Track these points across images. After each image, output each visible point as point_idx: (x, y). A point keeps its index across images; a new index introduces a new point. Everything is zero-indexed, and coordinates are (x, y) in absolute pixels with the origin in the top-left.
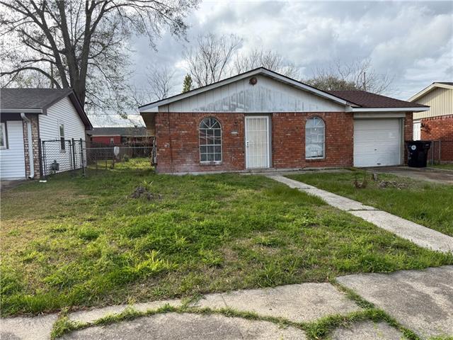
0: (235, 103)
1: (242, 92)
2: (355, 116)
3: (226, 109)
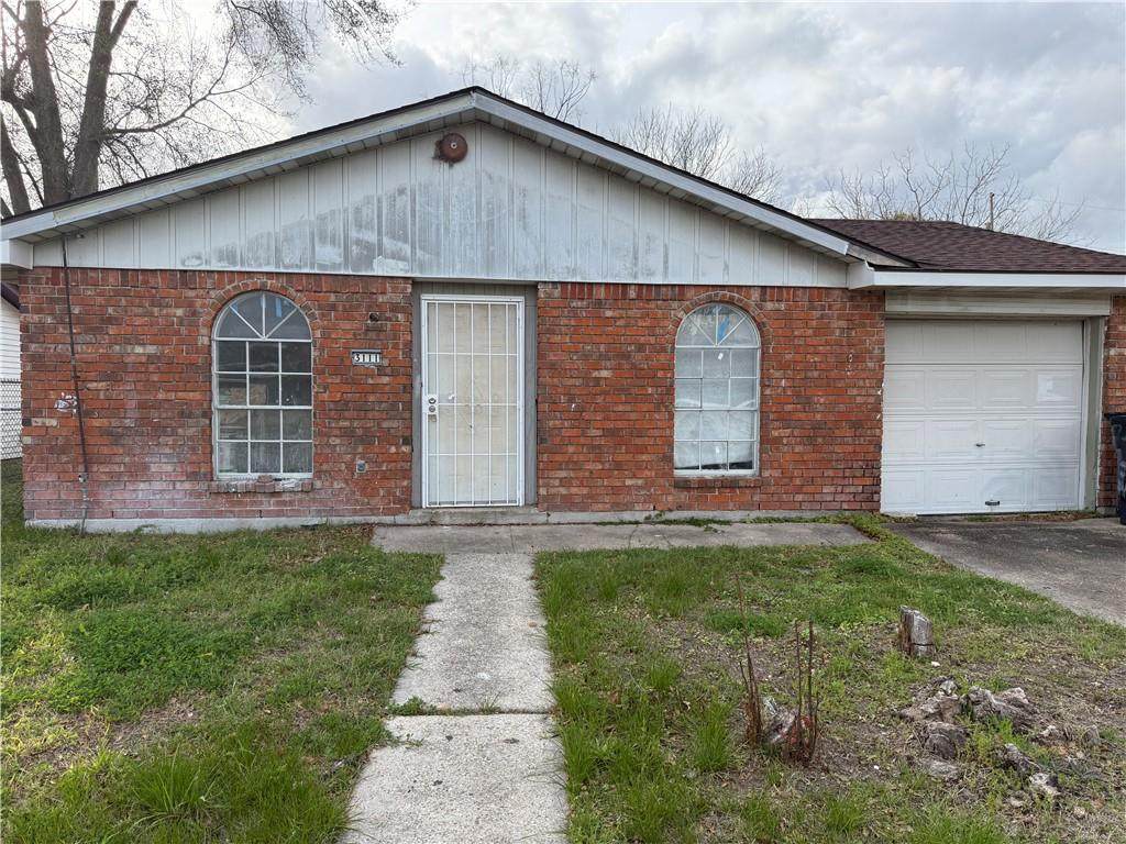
0: (372, 237)
1: (401, 192)
2: (893, 307)
3: (329, 259)
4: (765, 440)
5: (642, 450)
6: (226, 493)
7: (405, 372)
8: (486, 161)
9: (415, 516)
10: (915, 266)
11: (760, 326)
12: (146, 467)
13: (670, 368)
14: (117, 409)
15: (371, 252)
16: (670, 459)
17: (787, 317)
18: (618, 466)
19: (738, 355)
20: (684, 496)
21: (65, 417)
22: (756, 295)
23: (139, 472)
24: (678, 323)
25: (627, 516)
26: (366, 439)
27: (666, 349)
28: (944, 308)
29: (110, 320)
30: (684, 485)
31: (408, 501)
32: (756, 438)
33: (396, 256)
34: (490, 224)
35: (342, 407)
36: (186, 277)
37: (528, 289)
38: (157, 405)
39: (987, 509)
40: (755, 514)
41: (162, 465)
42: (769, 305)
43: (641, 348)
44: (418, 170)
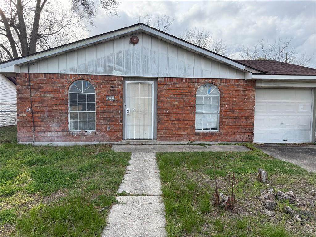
0: (112, 65)
1: (120, 52)
2: (258, 85)
3: (100, 71)
4: (221, 122)
5: (186, 124)
6: (72, 135)
7: (121, 102)
8: (144, 43)
9: (124, 142)
10: (264, 73)
11: (220, 90)
12: (50, 128)
13: (194, 101)
14: (42, 112)
15: (112, 69)
16: (194, 127)
17: (227, 87)
18: (180, 129)
19: (214, 98)
20: (198, 137)
21: (28, 114)
22: (219, 81)
23: (48, 129)
24: (197, 89)
25: (182, 143)
26: (110, 121)
27: (193, 96)
28: (272, 85)
29: (40, 87)
30: (198, 134)
31: (121, 138)
32: (219, 121)
33: (119, 70)
34: (145, 61)
35: (104, 112)
36: (61, 76)
37: (155, 79)
38: (53, 111)
39: (284, 142)
40: (218, 143)
41: (54, 127)
42: (223, 84)
43: (186, 96)
44: (125, 46)
